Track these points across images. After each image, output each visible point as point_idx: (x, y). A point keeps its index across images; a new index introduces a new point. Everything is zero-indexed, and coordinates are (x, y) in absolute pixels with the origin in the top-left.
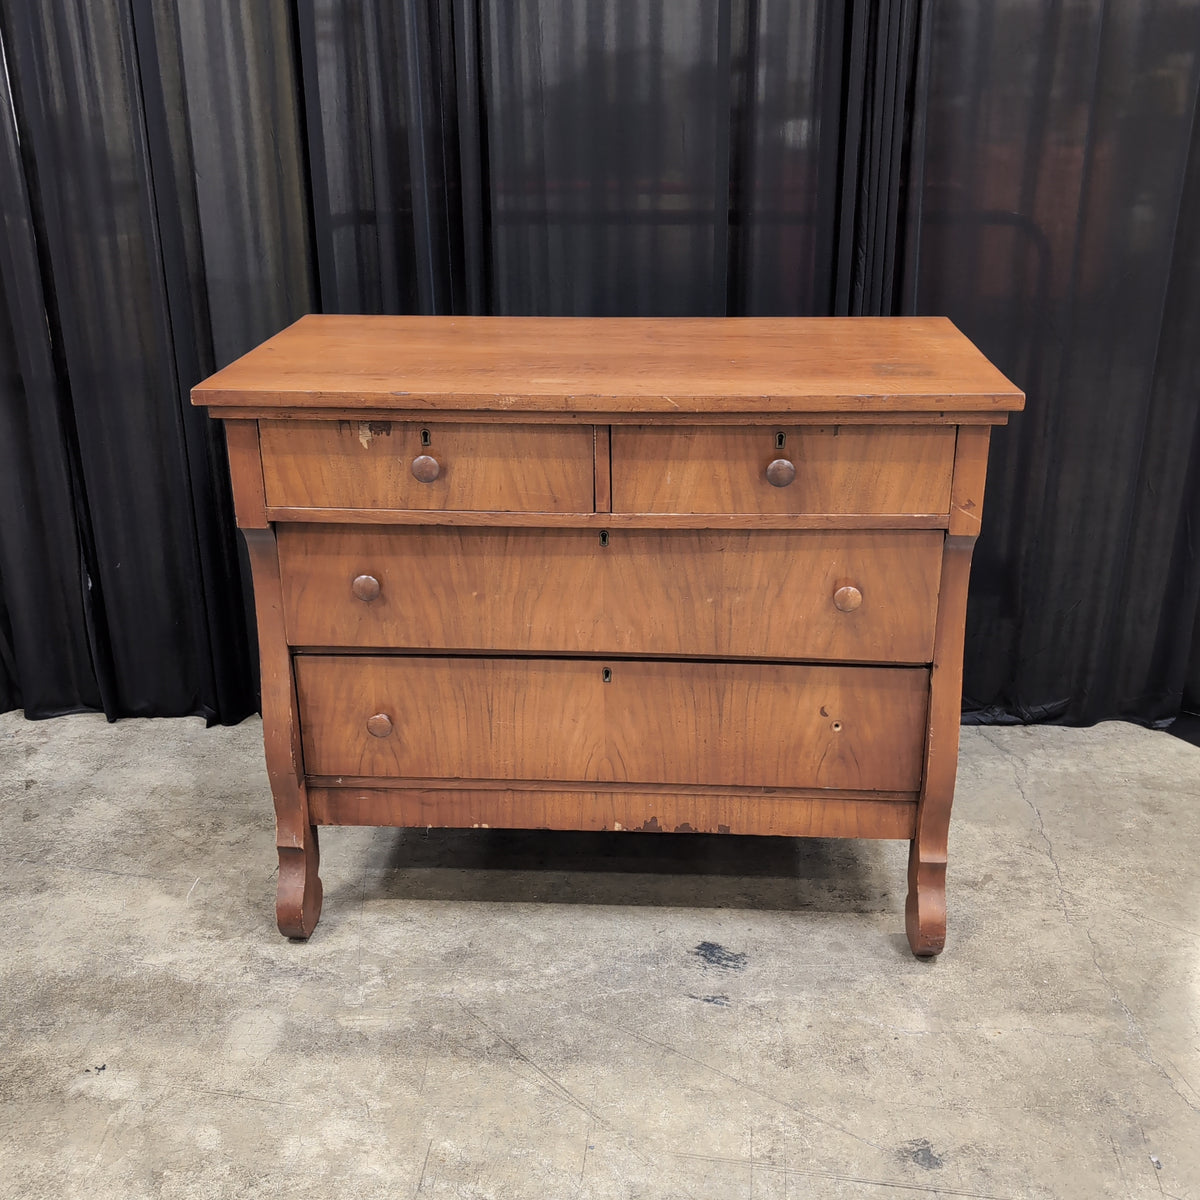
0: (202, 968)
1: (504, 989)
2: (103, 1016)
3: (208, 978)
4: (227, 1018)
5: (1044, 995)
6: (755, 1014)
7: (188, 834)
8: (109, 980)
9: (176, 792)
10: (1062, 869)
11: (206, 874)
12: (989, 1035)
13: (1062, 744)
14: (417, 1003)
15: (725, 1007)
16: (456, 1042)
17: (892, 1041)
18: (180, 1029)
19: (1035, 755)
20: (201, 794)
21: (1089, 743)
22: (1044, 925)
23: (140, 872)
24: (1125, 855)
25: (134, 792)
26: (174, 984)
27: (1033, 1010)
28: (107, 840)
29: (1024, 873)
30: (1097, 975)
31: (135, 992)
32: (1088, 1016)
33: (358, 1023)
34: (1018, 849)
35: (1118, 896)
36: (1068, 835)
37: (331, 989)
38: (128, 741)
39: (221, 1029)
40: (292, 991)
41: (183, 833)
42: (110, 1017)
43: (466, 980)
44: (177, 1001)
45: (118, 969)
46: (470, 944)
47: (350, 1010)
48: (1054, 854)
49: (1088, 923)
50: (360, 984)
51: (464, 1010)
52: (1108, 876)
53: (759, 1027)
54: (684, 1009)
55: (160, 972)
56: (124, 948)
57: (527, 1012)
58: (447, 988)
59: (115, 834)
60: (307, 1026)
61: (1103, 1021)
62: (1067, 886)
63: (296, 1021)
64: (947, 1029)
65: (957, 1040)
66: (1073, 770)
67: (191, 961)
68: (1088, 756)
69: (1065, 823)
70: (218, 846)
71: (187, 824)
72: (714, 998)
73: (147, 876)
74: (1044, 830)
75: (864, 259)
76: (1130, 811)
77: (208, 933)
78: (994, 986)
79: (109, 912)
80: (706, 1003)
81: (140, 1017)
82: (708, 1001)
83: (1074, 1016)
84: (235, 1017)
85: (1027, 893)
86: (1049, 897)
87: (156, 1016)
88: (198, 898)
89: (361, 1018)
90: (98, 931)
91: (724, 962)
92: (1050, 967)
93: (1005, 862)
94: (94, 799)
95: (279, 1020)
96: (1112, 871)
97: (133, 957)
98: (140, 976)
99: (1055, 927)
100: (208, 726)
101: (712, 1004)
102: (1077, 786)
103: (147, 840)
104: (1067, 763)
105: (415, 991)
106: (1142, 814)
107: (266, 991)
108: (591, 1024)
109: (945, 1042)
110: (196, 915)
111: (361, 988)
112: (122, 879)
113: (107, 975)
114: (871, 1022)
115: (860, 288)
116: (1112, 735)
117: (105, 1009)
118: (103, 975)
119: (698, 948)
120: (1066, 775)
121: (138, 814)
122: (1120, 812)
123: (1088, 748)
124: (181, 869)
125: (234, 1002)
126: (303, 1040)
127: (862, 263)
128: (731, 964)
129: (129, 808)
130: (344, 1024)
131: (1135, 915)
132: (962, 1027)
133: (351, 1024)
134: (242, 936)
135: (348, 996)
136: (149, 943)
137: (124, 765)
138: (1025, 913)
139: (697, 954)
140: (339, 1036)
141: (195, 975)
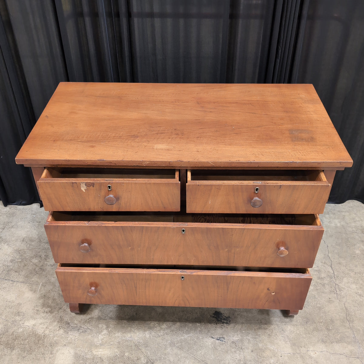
0: (45, 327)
1: (149, 335)
2: (12, 351)
3: (47, 332)
4: (54, 352)
5: (330, 335)
6: (234, 345)
7: (36, 261)
8: (13, 334)
9: (32, 240)
10: (336, 274)
11: (44, 281)
12: (312, 354)
13: (335, 212)
14: (119, 343)
15: (223, 342)
16: (134, 361)
17: (280, 358)
18: (39, 357)
19: (326, 218)
20: (40, 241)
21: (343, 211)
22: (330, 301)
23: (21, 280)
24: (356, 266)
25: (17, 240)
26: (36, 335)
27: (326, 342)
28: (8, 265)
29: (323, 275)
30: (347, 325)
31: (22, 340)
32: (345, 344)
33: (99, 353)
34: (321, 264)
35: (354, 286)
36: (337, 257)
37: (90, 337)
38: (13, 215)
39: (53, 357)
40: (76, 337)
41: (35, 261)
42: (14, 352)
43: (135, 331)
44: (37, 344)
45: (16, 328)
46: (136, 314)
47: (96, 347)
48: (333, 266)
49: (344, 300)
50: (100, 334)
51: (135, 345)
52: (351, 277)
53: (235, 352)
54: (210, 344)
55: (30, 330)
56: (18, 318)
57: (157, 346)
58: (129, 336)
59: (12, 261)
60: (82, 355)
61: (350, 347)
62: (337, 282)
63: (78, 352)
64: (298, 351)
65: (302, 357)
66: (339, 225)
67: (41, 324)
68: (344, 218)
69: (336, 251)
70: (47, 267)
71: (36, 256)
72: (220, 338)
73: (23, 282)
74: (330, 255)
75: (280, 50)
76: (358, 245)
77: (46, 310)
78: (313, 330)
79: (11, 300)
80: (217, 341)
81: (25, 351)
82: (218, 339)
83: (340, 344)
84: (57, 351)
85: (324, 285)
86: (331, 287)
87: (30, 351)
88: (41, 292)
89: (101, 350)
90: (8, 310)
91: (223, 321)
92: (332, 321)
93: (316, 271)
94: (3, 244)
95: (72, 351)
96: (352, 274)
97: (21, 322)
98: (23, 331)
99: (333, 302)
100: (41, 207)
101: (219, 341)
102: (340, 233)
103: (23, 264)
104: (337, 221)
105: (118, 337)
106: (362, 246)
107: (67, 338)
108: (179, 352)
109: (298, 357)
110: (41, 301)
111: (100, 335)
112: (15, 283)
113: (12, 331)
114: (272, 349)
115: (278, 61)
116: (352, 207)
117: (12, 348)
118: (11, 331)
119: (214, 314)
120: (336, 227)
121: (18, 251)
122: (355, 245)
123: (343, 214)
124: (35, 279)
125: (57, 343)
126: (81, 362)
127: (280, 51)
128: (225, 321)
129: (15, 249)
130: (95, 353)
131: (360, 295)
132: (303, 350)
133: (97, 353)
134: (58, 311)
135: (96, 340)
136: (26, 315)
137: (12, 227)
138: (323, 295)
139: (214, 317)
140: (93, 359)
141: (43, 330)
